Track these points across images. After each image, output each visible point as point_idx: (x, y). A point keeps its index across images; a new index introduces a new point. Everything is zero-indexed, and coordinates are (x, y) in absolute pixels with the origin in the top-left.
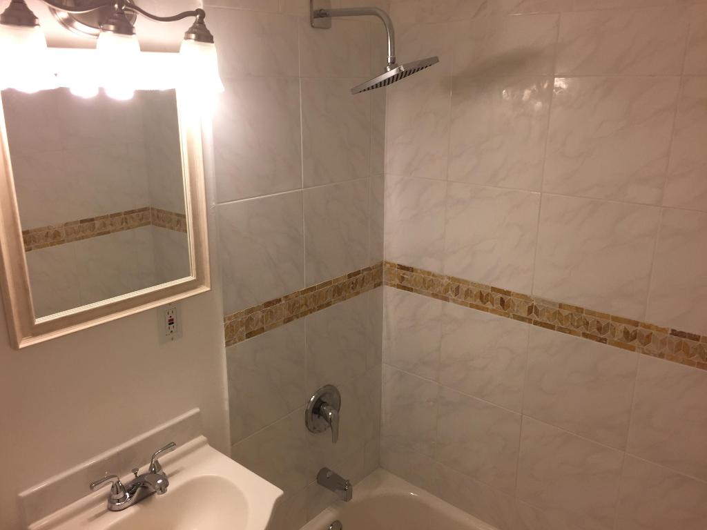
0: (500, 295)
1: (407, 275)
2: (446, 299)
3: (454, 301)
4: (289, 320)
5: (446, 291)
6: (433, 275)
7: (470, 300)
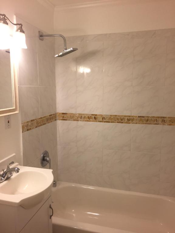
0: (94, 116)
1: (65, 116)
2: (78, 121)
3: (80, 121)
4: (36, 127)
5: (78, 118)
6: (74, 114)
7: (85, 119)
